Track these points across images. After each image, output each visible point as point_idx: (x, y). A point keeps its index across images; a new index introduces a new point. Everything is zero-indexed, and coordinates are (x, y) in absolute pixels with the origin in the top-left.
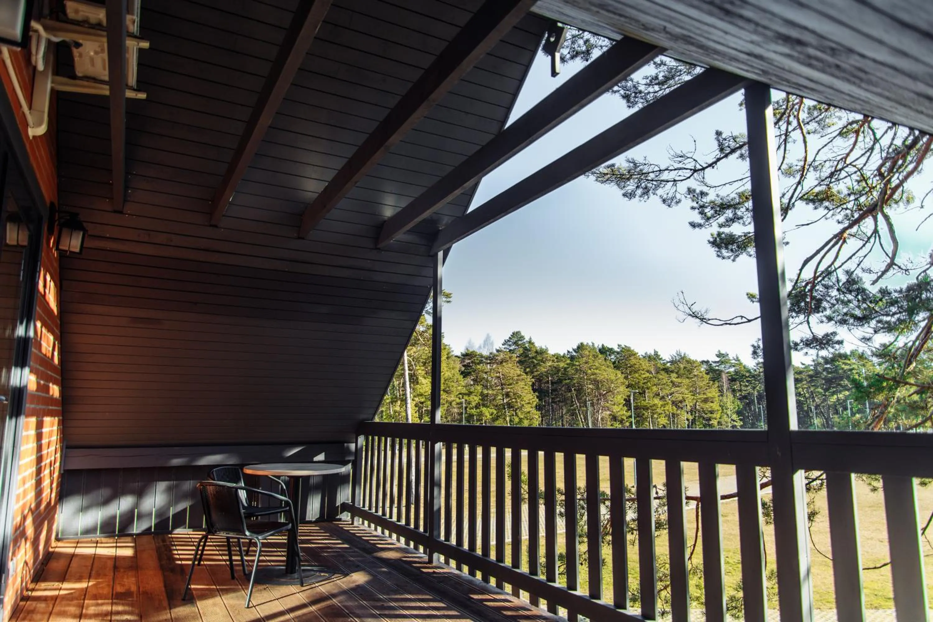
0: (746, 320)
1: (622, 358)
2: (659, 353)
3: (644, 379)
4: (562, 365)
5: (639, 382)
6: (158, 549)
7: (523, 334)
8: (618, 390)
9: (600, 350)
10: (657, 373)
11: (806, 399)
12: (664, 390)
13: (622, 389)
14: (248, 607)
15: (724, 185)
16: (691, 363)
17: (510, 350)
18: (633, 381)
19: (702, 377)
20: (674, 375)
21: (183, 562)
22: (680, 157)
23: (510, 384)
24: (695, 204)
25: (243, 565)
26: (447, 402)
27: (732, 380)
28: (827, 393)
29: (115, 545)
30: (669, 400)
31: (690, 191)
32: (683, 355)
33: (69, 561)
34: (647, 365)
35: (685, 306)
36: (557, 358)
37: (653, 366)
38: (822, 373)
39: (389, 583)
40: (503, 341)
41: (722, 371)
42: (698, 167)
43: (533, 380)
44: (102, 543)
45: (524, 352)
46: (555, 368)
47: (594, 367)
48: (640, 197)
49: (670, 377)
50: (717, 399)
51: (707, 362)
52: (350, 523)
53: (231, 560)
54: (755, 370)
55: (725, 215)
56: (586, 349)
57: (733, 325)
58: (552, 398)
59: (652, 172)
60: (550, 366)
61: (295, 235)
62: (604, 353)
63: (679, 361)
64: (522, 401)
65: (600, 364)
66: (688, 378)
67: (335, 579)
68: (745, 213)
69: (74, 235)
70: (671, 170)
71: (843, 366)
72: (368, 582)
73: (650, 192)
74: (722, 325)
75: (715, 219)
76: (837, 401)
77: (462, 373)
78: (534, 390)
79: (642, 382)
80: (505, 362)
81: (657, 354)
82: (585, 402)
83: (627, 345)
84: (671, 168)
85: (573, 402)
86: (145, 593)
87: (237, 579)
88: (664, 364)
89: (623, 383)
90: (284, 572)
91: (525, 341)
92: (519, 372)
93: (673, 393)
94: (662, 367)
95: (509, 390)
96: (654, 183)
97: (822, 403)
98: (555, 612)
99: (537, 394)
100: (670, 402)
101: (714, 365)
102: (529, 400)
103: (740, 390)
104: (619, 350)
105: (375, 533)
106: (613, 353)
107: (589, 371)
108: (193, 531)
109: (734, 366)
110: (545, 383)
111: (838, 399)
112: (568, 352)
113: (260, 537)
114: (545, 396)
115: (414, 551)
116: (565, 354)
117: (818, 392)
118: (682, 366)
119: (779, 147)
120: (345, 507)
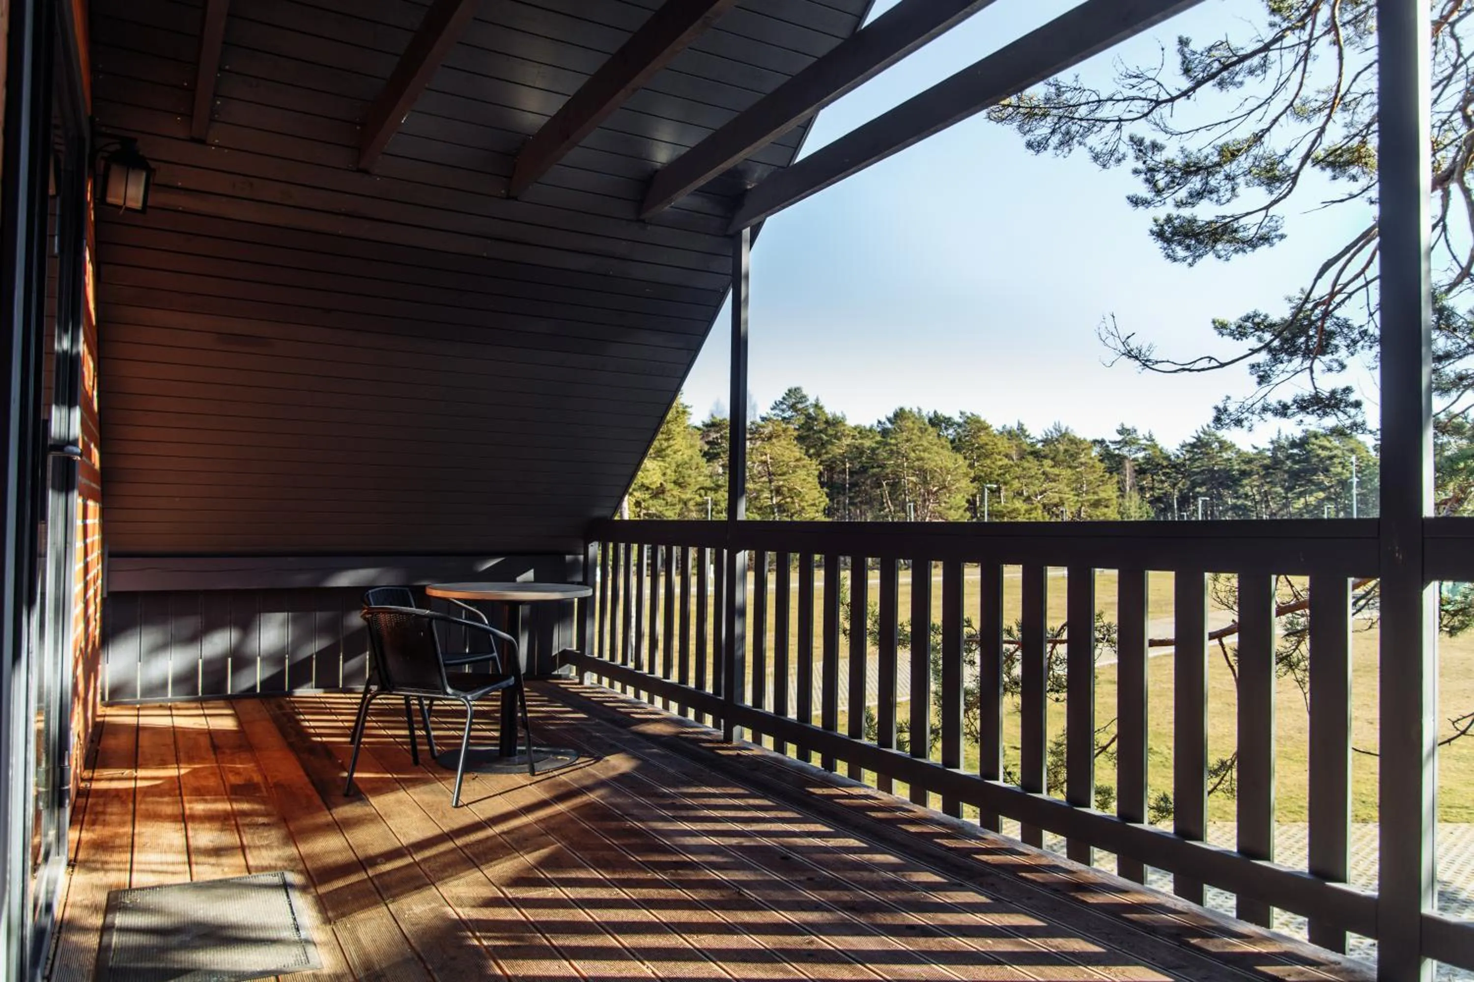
0: (1216, 364)
1: (966, 433)
2: (1025, 427)
3: (1000, 468)
4: (867, 443)
5: (991, 473)
6: (275, 720)
7: (805, 392)
8: (958, 485)
9: (930, 420)
10: (1022, 458)
11: (1256, 503)
12: (1031, 486)
13: (965, 483)
14: (457, 806)
15: (1197, 130)
16: (1076, 444)
17: (784, 419)
18: (982, 471)
19: (1093, 466)
20: (1048, 462)
21: (324, 739)
22: (1135, 77)
23: (783, 474)
24: (1140, 165)
25: (430, 743)
26: (679, 501)
27: (1140, 471)
28: (1289, 495)
29: (201, 712)
30: (1039, 502)
31: (1137, 142)
32: (1063, 431)
33: (134, 736)
34: (1006, 445)
35: (1117, 339)
36: (859, 433)
37: (1014, 447)
38: (1283, 462)
39: (671, 771)
40: (772, 404)
41: (1125, 457)
42: (1164, 96)
43: (821, 467)
44: (178, 709)
45: (806, 422)
46: (857, 448)
47: (921, 448)
48: (1056, 148)
49: (1042, 465)
50: (1115, 502)
51: (1102, 442)
52: (577, 681)
53: (412, 736)
54: (1178, 457)
55: (1189, 185)
56: (909, 418)
57: (1195, 373)
58: (850, 498)
59: (1085, 104)
60: (848, 445)
61: (503, 192)
62: (938, 424)
63: (1057, 440)
64: (802, 500)
65: (930, 443)
66: (1070, 467)
67: (582, 765)
68: (1223, 183)
69: (132, 177)
70: (1118, 101)
71: (1320, 452)
72: (637, 769)
73: (1075, 141)
74: (1175, 371)
75: (1172, 191)
76: (1305, 508)
77: (705, 454)
78: (822, 485)
79: (996, 473)
80: (776, 437)
81: (1022, 429)
82: (904, 503)
83: (975, 413)
84: (1118, 97)
85: (883, 503)
86: (277, 785)
87: (422, 765)
88: (1032, 445)
89: (966, 475)
90: (498, 754)
91: (808, 403)
92: (798, 455)
93: (1045, 492)
94: (1029, 449)
95: (781, 483)
96: (1084, 124)
97: (1281, 509)
98: (957, 813)
99: (825, 490)
100: (1039, 505)
101: (1112, 447)
102: (814, 500)
103: (1152, 489)
104: (961, 421)
105: (622, 697)
106: (952, 425)
107: (913, 455)
108: (325, 692)
109: (1144, 449)
110: (840, 472)
111: (1307, 505)
112: (879, 422)
113: (469, 697)
114: (839, 493)
115: (696, 724)
116: (872, 426)
117: (1276, 492)
118: (1061, 448)
119: (1296, 66)
120: (566, 657)
